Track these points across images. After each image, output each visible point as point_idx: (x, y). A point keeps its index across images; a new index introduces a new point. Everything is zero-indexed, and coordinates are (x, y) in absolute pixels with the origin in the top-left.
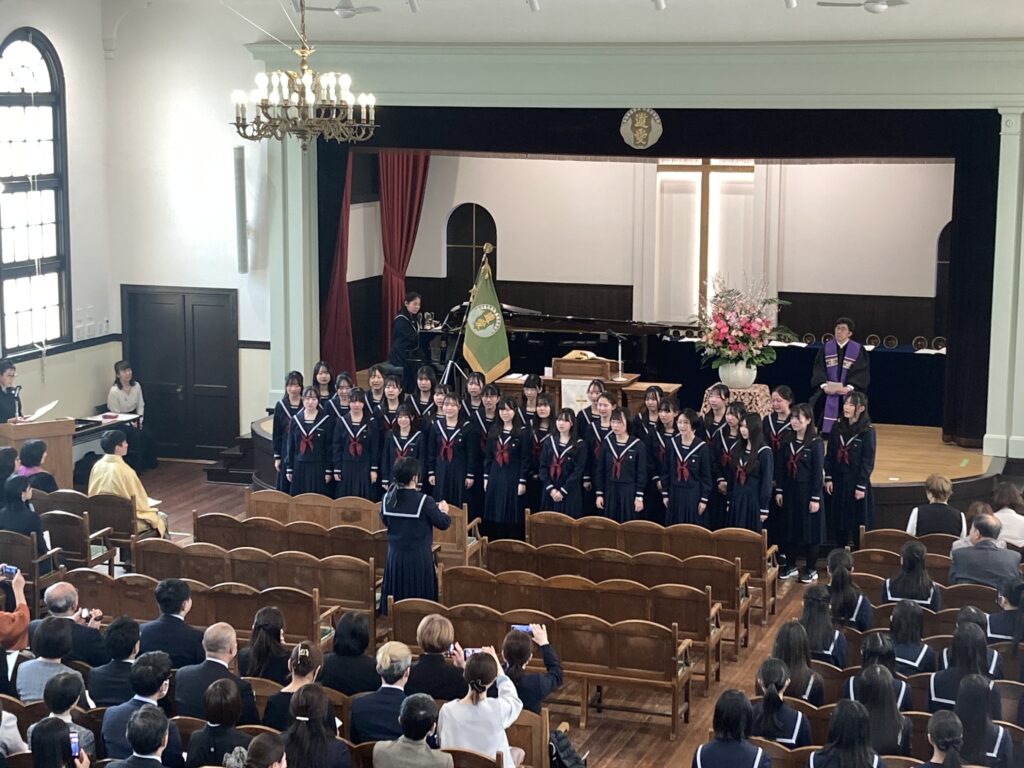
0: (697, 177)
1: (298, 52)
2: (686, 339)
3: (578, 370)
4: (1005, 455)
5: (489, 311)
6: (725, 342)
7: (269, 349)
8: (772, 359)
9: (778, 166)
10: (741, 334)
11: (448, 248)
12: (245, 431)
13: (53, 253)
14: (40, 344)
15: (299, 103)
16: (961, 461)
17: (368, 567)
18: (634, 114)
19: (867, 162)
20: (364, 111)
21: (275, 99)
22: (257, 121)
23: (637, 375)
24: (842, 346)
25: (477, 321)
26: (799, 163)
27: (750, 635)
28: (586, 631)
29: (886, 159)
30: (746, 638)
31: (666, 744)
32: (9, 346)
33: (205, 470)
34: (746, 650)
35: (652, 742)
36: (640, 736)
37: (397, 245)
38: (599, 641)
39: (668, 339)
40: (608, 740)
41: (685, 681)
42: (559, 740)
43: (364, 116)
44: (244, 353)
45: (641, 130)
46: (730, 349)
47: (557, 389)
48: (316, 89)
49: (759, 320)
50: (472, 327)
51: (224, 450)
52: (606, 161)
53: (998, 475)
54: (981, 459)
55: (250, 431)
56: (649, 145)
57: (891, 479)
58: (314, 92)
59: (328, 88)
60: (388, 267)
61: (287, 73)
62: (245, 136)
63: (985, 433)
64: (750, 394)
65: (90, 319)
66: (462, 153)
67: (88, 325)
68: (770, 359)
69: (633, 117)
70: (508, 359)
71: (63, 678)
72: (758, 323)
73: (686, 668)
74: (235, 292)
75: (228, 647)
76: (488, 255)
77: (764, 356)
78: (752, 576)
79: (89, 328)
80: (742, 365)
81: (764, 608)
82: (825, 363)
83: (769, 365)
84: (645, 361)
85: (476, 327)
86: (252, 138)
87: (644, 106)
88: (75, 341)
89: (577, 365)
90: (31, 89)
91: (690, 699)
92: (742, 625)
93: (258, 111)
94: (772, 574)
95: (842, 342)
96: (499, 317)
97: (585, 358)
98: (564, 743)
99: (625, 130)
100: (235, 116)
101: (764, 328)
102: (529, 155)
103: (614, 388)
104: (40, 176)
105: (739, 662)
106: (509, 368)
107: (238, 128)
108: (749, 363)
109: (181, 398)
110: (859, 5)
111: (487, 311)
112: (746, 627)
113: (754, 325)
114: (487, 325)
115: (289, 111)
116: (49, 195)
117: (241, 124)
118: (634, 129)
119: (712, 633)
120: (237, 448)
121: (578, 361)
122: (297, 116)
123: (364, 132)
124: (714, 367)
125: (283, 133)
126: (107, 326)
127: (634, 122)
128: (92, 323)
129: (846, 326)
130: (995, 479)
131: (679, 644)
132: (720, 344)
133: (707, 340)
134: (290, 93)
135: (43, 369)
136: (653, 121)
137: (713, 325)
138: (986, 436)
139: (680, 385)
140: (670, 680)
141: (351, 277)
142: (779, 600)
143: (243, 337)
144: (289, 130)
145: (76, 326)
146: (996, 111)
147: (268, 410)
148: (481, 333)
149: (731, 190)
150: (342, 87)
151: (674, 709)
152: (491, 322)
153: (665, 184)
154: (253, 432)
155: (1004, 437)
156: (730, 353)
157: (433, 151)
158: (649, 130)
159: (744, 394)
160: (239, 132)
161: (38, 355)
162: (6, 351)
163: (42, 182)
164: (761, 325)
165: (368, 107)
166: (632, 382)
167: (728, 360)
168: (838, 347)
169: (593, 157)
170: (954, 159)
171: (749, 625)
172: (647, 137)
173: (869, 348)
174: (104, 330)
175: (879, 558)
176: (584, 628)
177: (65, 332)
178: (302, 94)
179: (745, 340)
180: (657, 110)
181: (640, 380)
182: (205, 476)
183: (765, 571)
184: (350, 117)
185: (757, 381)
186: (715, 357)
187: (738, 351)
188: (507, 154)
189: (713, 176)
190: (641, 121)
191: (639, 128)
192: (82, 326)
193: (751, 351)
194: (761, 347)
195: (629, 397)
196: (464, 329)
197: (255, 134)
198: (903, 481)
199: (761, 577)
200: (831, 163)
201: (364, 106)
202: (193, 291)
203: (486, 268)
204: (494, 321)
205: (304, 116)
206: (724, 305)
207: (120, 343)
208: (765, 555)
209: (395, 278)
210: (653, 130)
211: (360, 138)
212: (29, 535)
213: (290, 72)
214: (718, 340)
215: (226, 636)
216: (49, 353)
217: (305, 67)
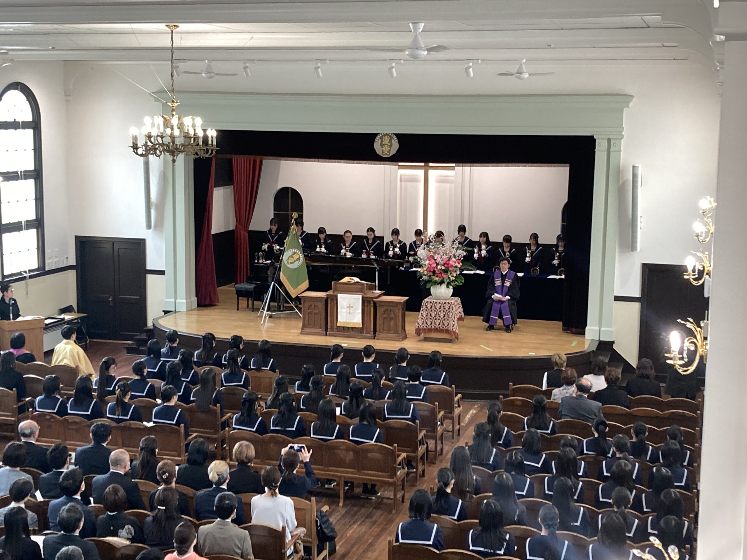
0: (420, 173)
1: (170, 104)
2: (414, 269)
3: (349, 289)
4: (598, 339)
5: (296, 253)
6: (434, 272)
7: (164, 274)
8: (461, 282)
9: (469, 168)
10: (443, 268)
11: (274, 214)
12: (150, 324)
13: (34, 217)
14: (25, 272)
15: (171, 134)
16: (572, 343)
17: (216, 410)
18: (382, 136)
19: (519, 166)
20: (210, 139)
21: (154, 133)
22: (146, 145)
23: (383, 292)
24: (504, 273)
25: (288, 259)
26: (479, 166)
27: (444, 447)
28: (343, 450)
29: (530, 164)
30: (442, 450)
31: (391, 516)
32: (6, 273)
33: (125, 348)
34: (441, 457)
35: (382, 514)
36: (374, 510)
37: (243, 212)
38: (351, 455)
39: (403, 269)
40: (356, 513)
41: (402, 478)
42: (322, 517)
43: (210, 142)
44: (149, 277)
45: (386, 146)
46: (437, 276)
47: (335, 301)
48: (181, 126)
49: (454, 259)
50: (286, 263)
51: (137, 335)
52: (365, 164)
53: (593, 351)
54: (584, 342)
55: (152, 324)
56: (391, 154)
57: (530, 353)
58: (179, 128)
59: (188, 126)
60: (238, 226)
61: (163, 117)
62: (137, 154)
63: (586, 326)
64: (449, 303)
65: (56, 257)
66: (282, 158)
67: (55, 260)
68: (460, 282)
69: (381, 138)
70: (307, 281)
71: (22, 481)
72: (453, 261)
73: (402, 470)
74: (144, 240)
75: (123, 464)
76: (295, 220)
77: (457, 281)
78: (445, 413)
79: (56, 262)
80: (444, 286)
81: (453, 431)
82: (495, 284)
83: (460, 286)
84: (389, 283)
85: (288, 262)
86: (142, 155)
87: (388, 133)
88: (47, 269)
89: (347, 286)
90: (19, 120)
91: (406, 490)
92: (439, 442)
93: (146, 138)
94: (459, 411)
95: (504, 271)
96: (302, 256)
97: (353, 281)
98: (325, 519)
99: (377, 146)
100: (132, 142)
101: (457, 264)
102: (320, 160)
103: (369, 299)
104: (25, 172)
105: (437, 465)
106: (308, 286)
107: (134, 149)
108: (448, 284)
109: (111, 304)
110: (512, 75)
111: (295, 253)
112: (442, 443)
113: (451, 263)
114: (295, 261)
115: (164, 139)
116: (31, 182)
117: (135, 147)
118: (382, 145)
119: (420, 449)
120: (145, 334)
121: (348, 283)
122: (170, 141)
123: (210, 152)
124: (427, 287)
125: (160, 152)
126: (67, 261)
127: (382, 141)
128: (58, 259)
129: (506, 262)
130: (592, 353)
131: (399, 456)
132: (431, 274)
133: (424, 271)
134: (165, 128)
135: (27, 287)
136: (393, 141)
137: (427, 262)
138: (587, 328)
139: (407, 298)
140: (393, 478)
141: (213, 231)
142: (463, 426)
143: (149, 267)
144: (164, 150)
145: (47, 261)
146: (593, 136)
147: (164, 311)
148: (290, 266)
149: (442, 181)
150: (197, 125)
151: (395, 495)
152: (297, 260)
153: (403, 177)
154: (154, 325)
155: (598, 328)
156: (437, 279)
157: (264, 157)
158: (391, 146)
159: (445, 303)
160: (134, 151)
161: (24, 278)
162: (4, 277)
163: (27, 175)
164: (455, 263)
165: (212, 137)
166: (380, 296)
167: (436, 283)
168: (502, 274)
169: (358, 162)
170: (568, 165)
171: (444, 442)
172: (390, 150)
173: (520, 275)
174: (65, 263)
175: (520, 403)
176: (342, 448)
177: (41, 265)
178: (172, 129)
179: (446, 271)
180: (396, 135)
181: (385, 294)
182: (126, 352)
183: (454, 410)
184: (201, 143)
185: (453, 295)
186: (429, 281)
187: (442, 278)
188: (307, 159)
189: (431, 172)
190: (386, 140)
191: (385, 144)
192: (51, 261)
193: (449, 278)
194: (455, 275)
195: (378, 305)
196: (280, 264)
197: (144, 153)
198: (538, 355)
199: (451, 413)
200: (497, 166)
201: (210, 136)
202: (118, 240)
203: (293, 228)
204: (299, 259)
205: (173, 142)
206: (433, 251)
207: (75, 271)
208: (453, 400)
209: (242, 232)
210: (393, 146)
211: (207, 156)
212: (12, 390)
213: (165, 116)
214: (430, 271)
215: (122, 458)
216: (31, 277)
217: (174, 113)
